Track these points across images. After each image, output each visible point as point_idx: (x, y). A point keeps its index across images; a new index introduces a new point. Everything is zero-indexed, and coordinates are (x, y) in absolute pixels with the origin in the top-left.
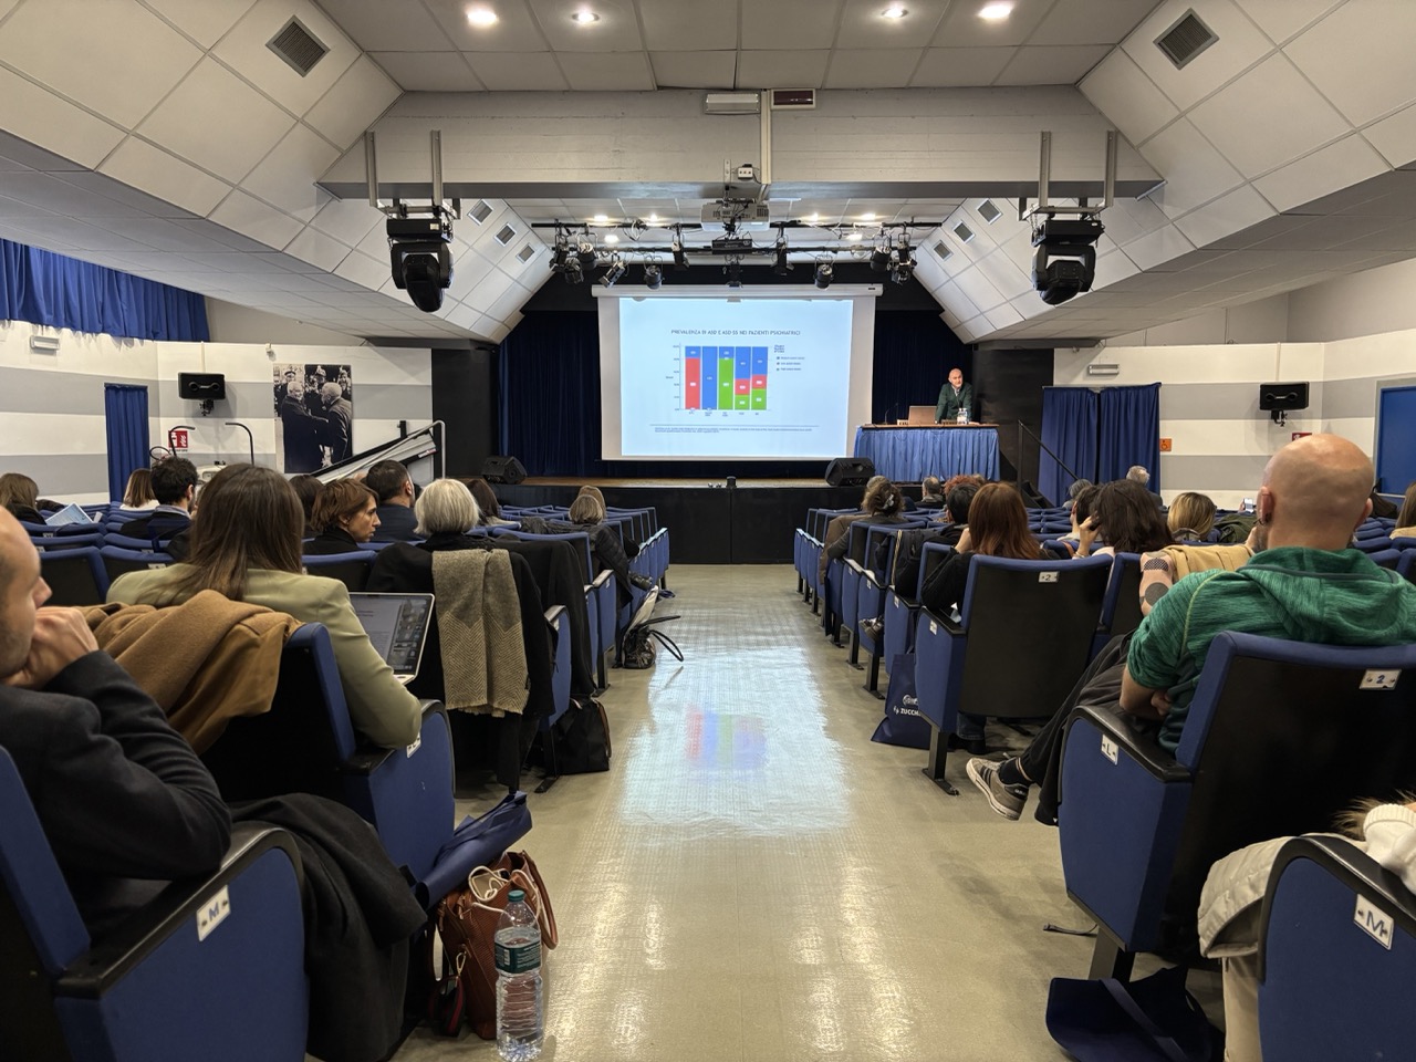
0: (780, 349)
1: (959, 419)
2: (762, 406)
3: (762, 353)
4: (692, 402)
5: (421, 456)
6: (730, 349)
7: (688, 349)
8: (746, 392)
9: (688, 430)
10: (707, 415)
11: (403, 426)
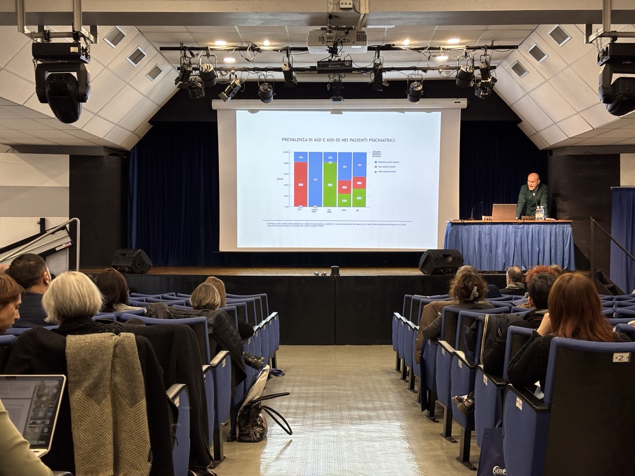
0: (377, 154)
1: (537, 216)
2: (362, 204)
3: (361, 157)
4: (300, 200)
5: (57, 249)
6: (334, 154)
7: (297, 154)
8: (348, 191)
9: (297, 225)
10: (314, 211)
11: (42, 222)
